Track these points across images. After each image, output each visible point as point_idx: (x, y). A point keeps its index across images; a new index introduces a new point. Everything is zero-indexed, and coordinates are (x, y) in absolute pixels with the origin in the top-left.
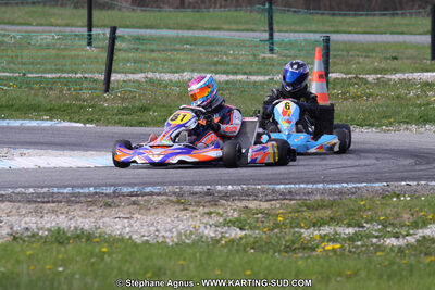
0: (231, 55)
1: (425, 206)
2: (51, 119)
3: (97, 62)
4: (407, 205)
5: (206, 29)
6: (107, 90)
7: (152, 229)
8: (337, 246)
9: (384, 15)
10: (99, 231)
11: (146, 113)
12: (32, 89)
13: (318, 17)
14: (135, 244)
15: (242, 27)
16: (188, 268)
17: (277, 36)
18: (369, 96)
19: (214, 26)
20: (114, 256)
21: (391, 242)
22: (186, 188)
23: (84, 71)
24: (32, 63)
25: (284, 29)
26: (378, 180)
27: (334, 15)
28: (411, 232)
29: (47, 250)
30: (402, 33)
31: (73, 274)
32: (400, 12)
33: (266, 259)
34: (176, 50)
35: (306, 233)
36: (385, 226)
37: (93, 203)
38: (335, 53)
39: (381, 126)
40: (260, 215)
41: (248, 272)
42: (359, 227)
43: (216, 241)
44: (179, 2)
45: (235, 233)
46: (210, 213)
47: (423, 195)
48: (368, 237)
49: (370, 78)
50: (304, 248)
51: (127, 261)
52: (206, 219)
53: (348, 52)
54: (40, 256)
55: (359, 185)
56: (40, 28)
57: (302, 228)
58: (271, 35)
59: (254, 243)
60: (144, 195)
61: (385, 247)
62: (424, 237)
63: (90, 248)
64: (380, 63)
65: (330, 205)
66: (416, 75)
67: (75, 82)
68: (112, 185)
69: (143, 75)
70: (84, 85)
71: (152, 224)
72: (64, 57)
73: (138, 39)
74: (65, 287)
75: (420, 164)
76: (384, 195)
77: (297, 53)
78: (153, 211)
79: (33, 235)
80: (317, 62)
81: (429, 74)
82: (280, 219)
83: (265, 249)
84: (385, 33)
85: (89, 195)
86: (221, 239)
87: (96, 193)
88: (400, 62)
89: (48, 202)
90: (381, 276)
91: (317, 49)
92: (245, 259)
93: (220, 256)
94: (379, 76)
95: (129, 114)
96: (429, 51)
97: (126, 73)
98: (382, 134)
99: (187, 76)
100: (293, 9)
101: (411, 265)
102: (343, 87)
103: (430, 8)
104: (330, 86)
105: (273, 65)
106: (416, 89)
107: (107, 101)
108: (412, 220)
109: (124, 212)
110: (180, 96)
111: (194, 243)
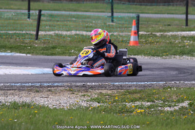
0: (94, 23)
1: (183, 93)
2: (11, 52)
3: (32, 26)
4: (175, 92)
5: (82, 11)
6: (37, 39)
7: (58, 102)
8: (143, 111)
9: (164, 5)
10: (33, 103)
11: (55, 50)
12: (2, 38)
13: (134, 6)
14: (50, 109)
15: (99, 10)
16: (74, 120)
17: (115, 15)
18: (157, 42)
20: (41, 114)
21: (167, 109)
22: (73, 84)
23: (26, 30)
24: (2, 26)
25: (118, 11)
26: (161, 81)
27: (141, 5)
28: (177, 104)
29: (10, 111)
30: (173, 14)
31: (21, 123)
32: (171, 4)
33: (110, 116)
34: (69, 21)
35: (128, 105)
36: (164, 102)
37: (31, 90)
38: (142, 23)
39: (161, 56)
40: (107, 96)
41: (102, 122)
42: (153, 102)
43: (87, 108)
45: (96, 104)
46: (84, 95)
47: (182, 88)
48: (157, 107)
49: (158, 34)
50: (127, 112)
51: (46, 117)
52: (82, 98)
53: (148, 22)
54: (6, 114)
55: (153, 83)
56: (6, 10)
57: (126, 102)
58: (112, 14)
59: (105, 109)
60: (54, 87)
61: (165, 111)
62: (182, 107)
63: (29, 111)
64: (162, 27)
65: (139, 92)
66: (179, 33)
67: (22, 35)
68: (39, 82)
69: (53, 32)
70: (26, 37)
71: (58, 100)
72: (17, 24)
73: (51, 16)
74: (18, 129)
75: (181, 73)
76: (164, 87)
77: (124, 23)
79: (3, 105)
80: (133, 26)
81: (185, 32)
82: (117, 98)
83: (109, 112)
84: (165, 13)
85: (29, 87)
86: (89, 107)
87: (32, 86)
88: (172, 27)
89: (10, 90)
90: (162, 125)
91: (134, 20)
92: (101, 116)
93: (89, 115)
94: (162, 33)
95: (47, 50)
96: (185, 22)
97: (45, 31)
98: (163, 60)
99: (73, 32)
100: (122, 2)
101: (176, 119)
102: (145, 38)
103: (185, 2)
104: (140, 38)
105: (113, 28)
106: (179, 39)
107: (37, 44)
108: (177, 99)
109: (45, 94)
110: (70, 42)
111: (77, 109)
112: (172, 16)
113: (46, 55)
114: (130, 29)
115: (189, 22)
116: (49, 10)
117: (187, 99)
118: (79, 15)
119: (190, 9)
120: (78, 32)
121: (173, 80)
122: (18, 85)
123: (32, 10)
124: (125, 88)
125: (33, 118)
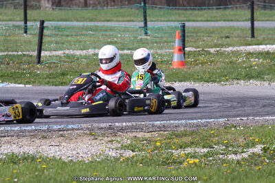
0: (120, 37)
1: (253, 133)
2: (2, 82)
3: (31, 44)
4: (241, 133)
5: (102, 21)
7: (74, 152)
8: (197, 161)
9: (220, 8)
10: (39, 154)
11: (65, 77)
13: (175, 11)
14: (64, 163)
15: (125, 19)
17: (149, 23)
18: (212, 62)
19: (108, 19)
20: (51, 170)
21: (232, 157)
23: (23, 50)
25: (154, 19)
26: (221, 117)
27: (186, 9)
28: (245, 150)
30: (232, 21)
32: (230, 6)
33: (151, 170)
34: (83, 35)
35: (176, 153)
36: (227, 147)
37: (34, 136)
38: (189, 34)
39: (220, 81)
40: (145, 142)
42: (210, 148)
43: (117, 159)
44: (83, 4)
45: (129, 154)
46: (112, 141)
47: (252, 126)
48: (217, 155)
49: (212, 50)
50: (175, 163)
51: (59, 174)
52: (109, 145)
53: (196, 33)
55: (209, 120)
57: (173, 149)
58: (146, 23)
59: (142, 160)
60: (68, 130)
61: (229, 161)
62: (253, 153)
63: (34, 165)
64: (218, 40)
66: (242, 48)
68: (46, 125)
69: (62, 52)
71: (74, 150)
73: (58, 28)
76: (226, 126)
77: (163, 35)
81: (251, 47)
82: (158, 144)
83: (149, 163)
84: (220, 21)
85: (31, 131)
86: (120, 158)
87: (36, 130)
88: (231, 39)
89: (5, 136)
90: (226, 180)
91: (177, 32)
92: (137, 170)
93: (121, 169)
94: (218, 49)
95: (54, 78)
96: (250, 32)
97: (50, 50)
98: (222, 87)
99: (91, 51)
100: (158, 6)
101: (246, 171)
102: (194, 57)
103: (249, 3)
104: (186, 56)
105: (148, 43)
106: (243, 57)
107: (39, 70)
108: (245, 142)
109: (55, 141)
110: (87, 65)
111: (103, 160)
112: (231, 24)
113: (53, 85)
114: (172, 44)
115: (255, 31)
116: (54, 20)
117: (260, 142)
118: (98, 26)
119: (257, 13)
120: (97, 51)
121: (238, 116)
122: (16, 129)
123: (30, 21)
124: (169, 129)
125: (40, 176)
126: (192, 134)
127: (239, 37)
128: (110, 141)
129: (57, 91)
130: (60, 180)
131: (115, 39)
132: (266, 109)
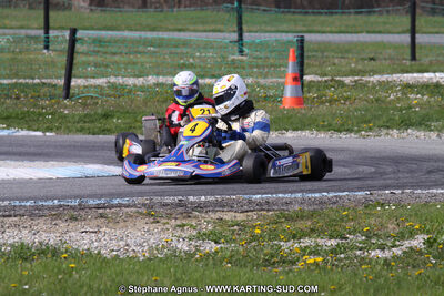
0: (199, 57)
1: (410, 216)
2: (8, 127)
4: (391, 215)
5: (170, 30)
7: (122, 243)
8: (319, 259)
9: (361, 13)
10: (65, 246)
11: (109, 120)
13: (289, 16)
14: (105, 260)
15: (207, 28)
17: (246, 35)
18: (347, 99)
19: (180, 27)
20: (83, 272)
21: (376, 253)
22: (157, 199)
23: (41, 77)
25: (255, 29)
26: (360, 189)
27: (307, 13)
28: (398, 243)
29: (12, 266)
30: (379, 32)
31: (40, 292)
32: (377, 9)
33: (245, 274)
34: (140, 53)
35: (286, 246)
36: (368, 237)
37: (58, 216)
38: (310, 54)
39: (359, 131)
40: (236, 227)
42: (342, 238)
43: (190, 255)
44: (140, 2)
45: (210, 247)
46: (182, 226)
47: (409, 204)
48: (352, 250)
49: (347, 80)
50: (284, 262)
52: (179, 232)
53: (323, 52)
54: (4, 273)
55: (341, 194)
57: (281, 240)
58: (241, 35)
59: (231, 257)
60: (111, 207)
61: (370, 259)
62: (411, 248)
63: (56, 263)
64: (356, 63)
66: (396, 77)
67: (33, 88)
68: (76, 197)
69: (104, 80)
70: (43, 91)
71: (122, 239)
72: (20, 61)
73: (99, 42)
76: (367, 204)
77: (269, 55)
78: (122, 224)
81: (410, 75)
82: (259, 231)
83: (243, 263)
84: (361, 32)
85: (53, 208)
86: (195, 253)
87: (61, 206)
88: (378, 63)
89: (10, 216)
90: (367, 290)
91: (291, 50)
92: (223, 274)
93: (196, 270)
94: (357, 78)
95: (93, 122)
96: (408, 51)
97: (86, 77)
98: (362, 140)
99: (152, 80)
100: (261, 8)
101: (399, 277)
102: (319, 90)
103: (409, 4)
104: (305, 89)
105: (244, 68)
106: (396, 92)
107: (67, 108)
108: (397, 230)
109: (91, 225)
110: (145, 102)
111: (167, 257)
112: (378, 37)
113: (89, 133)
114: (282, 69)
115: (417, 50)
116: (92, 29)
117: (422, 231)
118: (163, 39)
119: (421, 21)
120: (161, 79)
121: (386, 188)
122: (28, 204)
123: (55, 29)
124: (276, 208)
125: (66, 281)
126: (311, 215)
127: (391, 59)
128: (179, 226)
129: (95, 142)
130: (98, 289)
131: (191, 60)
132: (433, 177)
